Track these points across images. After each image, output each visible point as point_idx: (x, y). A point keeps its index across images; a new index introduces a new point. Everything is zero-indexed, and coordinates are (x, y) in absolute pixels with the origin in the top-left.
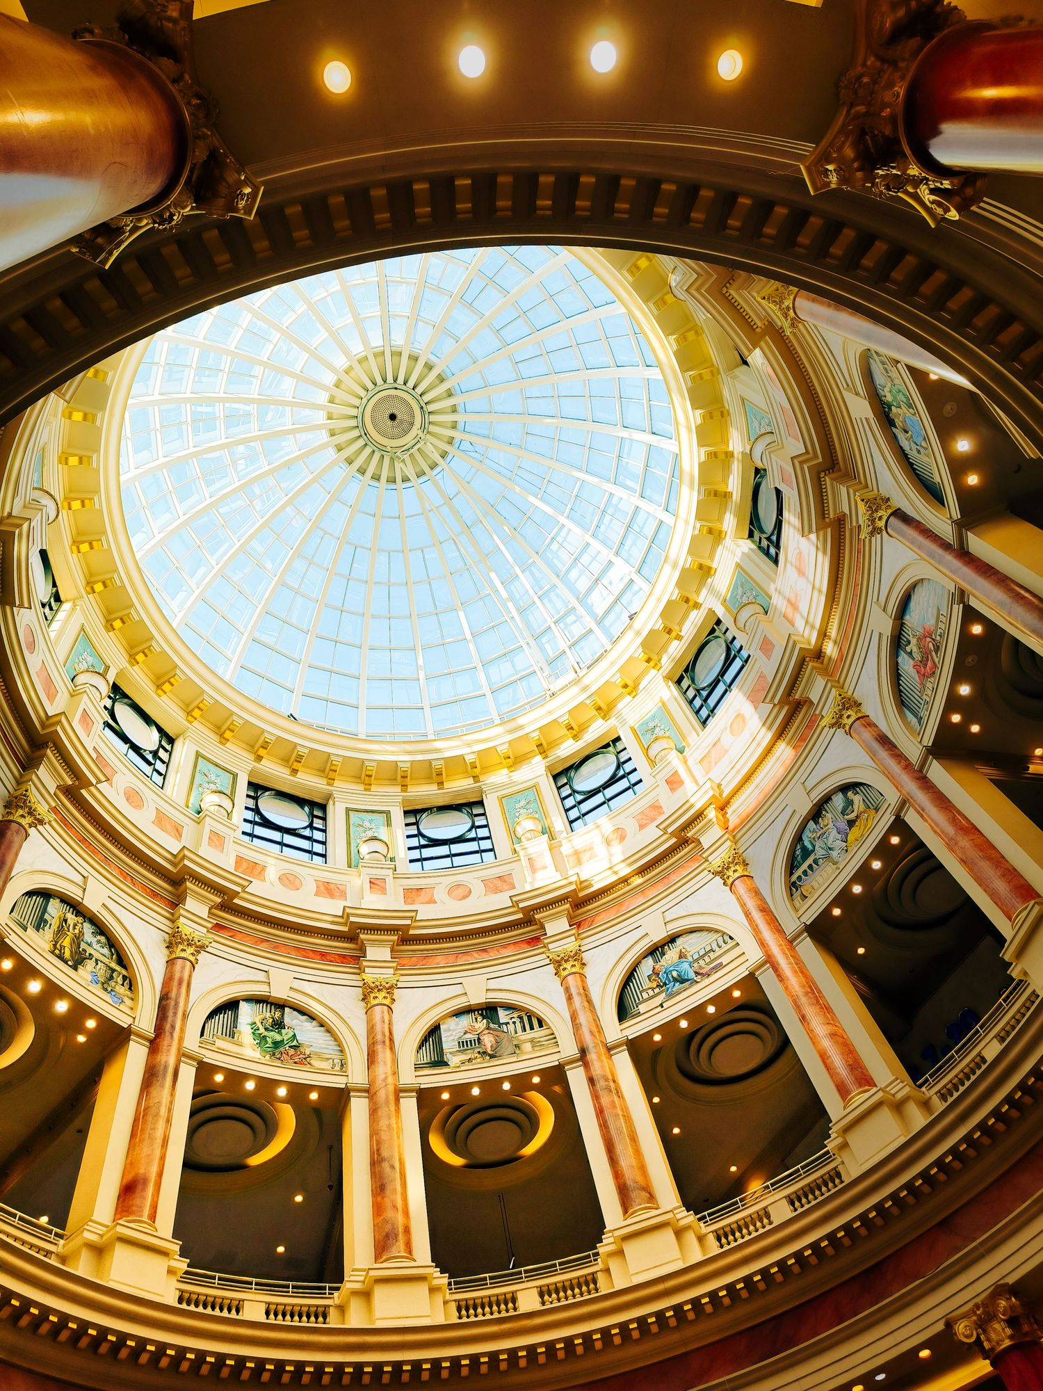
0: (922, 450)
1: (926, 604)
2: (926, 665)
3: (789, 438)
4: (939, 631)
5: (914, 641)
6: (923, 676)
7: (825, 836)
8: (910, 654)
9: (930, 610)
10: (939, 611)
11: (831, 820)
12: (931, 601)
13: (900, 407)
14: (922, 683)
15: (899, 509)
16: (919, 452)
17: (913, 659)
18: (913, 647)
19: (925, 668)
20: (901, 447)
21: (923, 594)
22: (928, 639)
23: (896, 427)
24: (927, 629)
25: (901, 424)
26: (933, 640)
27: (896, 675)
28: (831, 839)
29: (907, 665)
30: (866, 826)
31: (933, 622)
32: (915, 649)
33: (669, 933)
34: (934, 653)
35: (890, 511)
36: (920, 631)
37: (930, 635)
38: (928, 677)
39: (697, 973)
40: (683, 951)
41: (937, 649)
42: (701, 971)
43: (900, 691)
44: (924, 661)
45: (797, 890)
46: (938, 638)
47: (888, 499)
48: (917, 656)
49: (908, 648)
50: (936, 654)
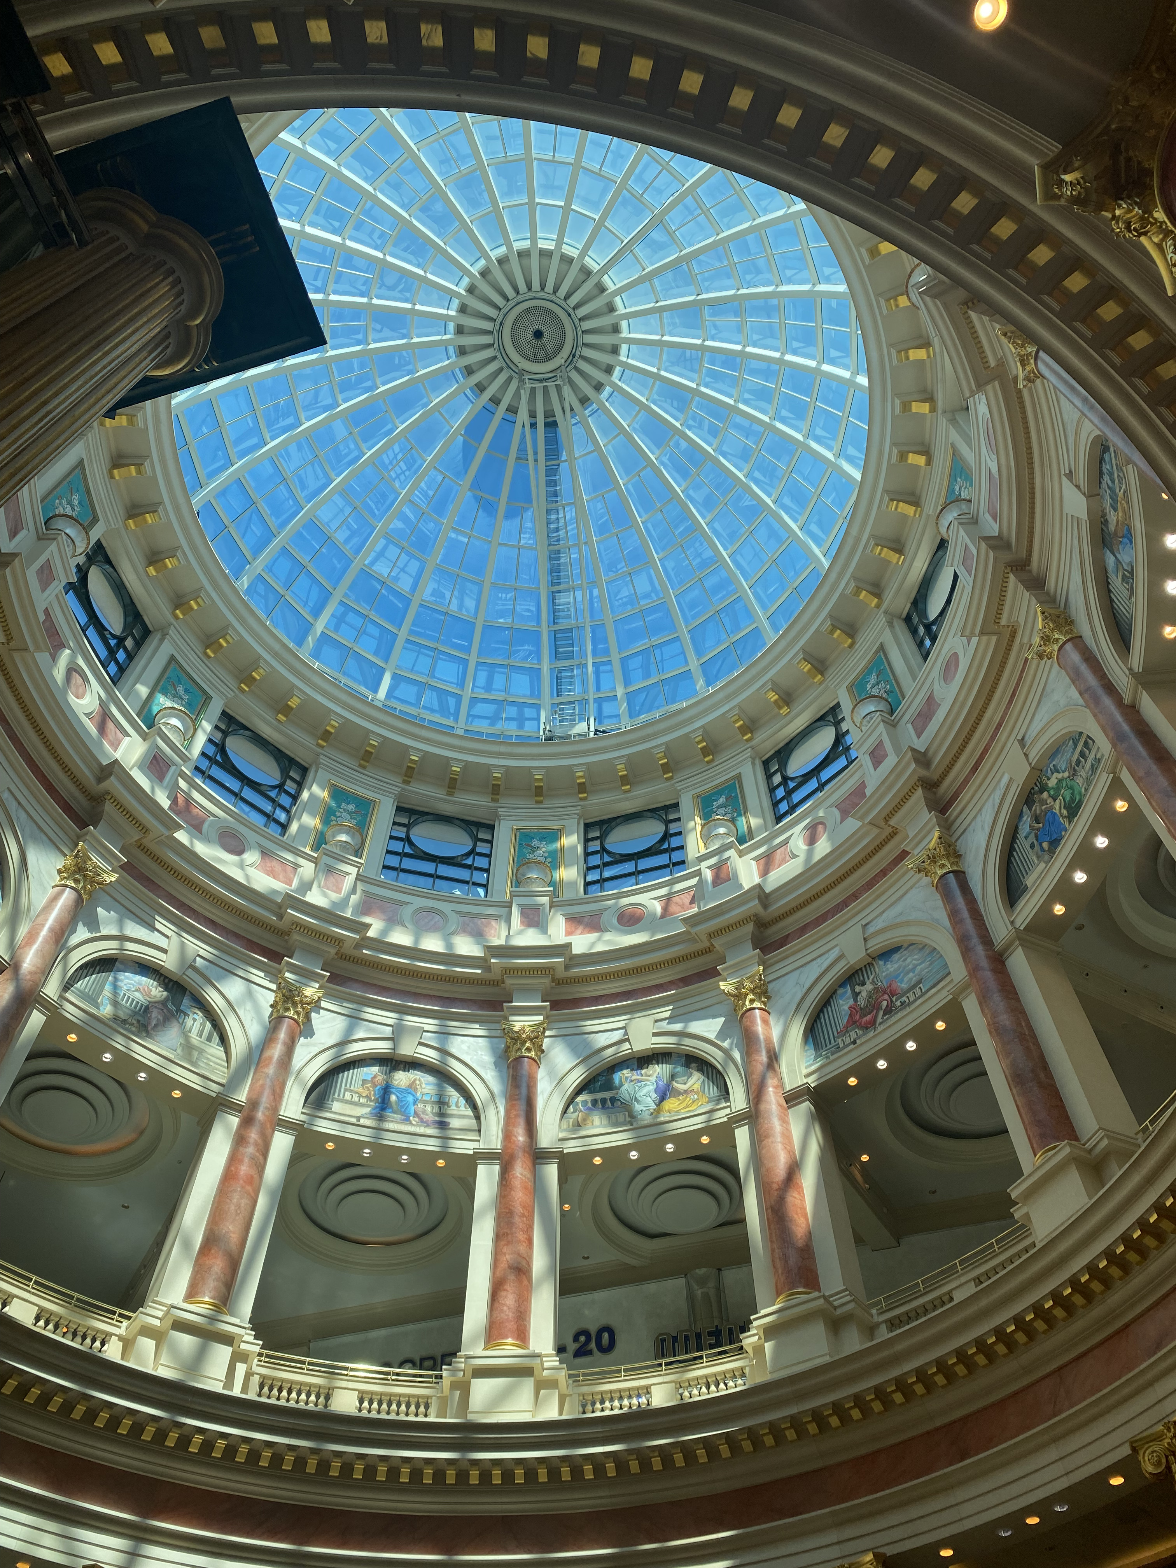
0: (1037, 848)
1: (910, 966)
2: (865, 1016)
3: (910, 726)
4: (904, 998)
5: (869, 987)
6: (852, 1022)
7: (639, 1084)
8: (856, 995)
9: (911, 975)
10: (920, 982)
11: (656, 1074)
12: (919, 968)
13: (1055, 800)
14: (846, 1027)
15: (964, 873)
16: (1032, 846)
17: (856, 1001)
18: (865, 991)
19: (861, 1017)
20: (1017, 828)
21: (916, 957)
22: (886, 997)
23: (1030, 809)
24: (894, 986)
25: (1038, 812)
26: (892, 1001)
27: (826, 1002)
28: (644, 1091)
29: (844, 1004)
30: (687, 1107)
31: (904, 986)
32: (864, 994)
33: (416, 1055)
34: (881, 1013)
35: (955, 868)
36: (883, 983)
37: (893, 994)
38: (858, 1027)
39: (416, 1114)
40: (418, 1082)
41: (889, 1011)
42: (422, 1116)
43: (818, 1016)
44: (864, 1012)
45: (574, 1112)
46: (898, 1003)
47: (960, 856)
48: (862, 1001)
49: (858, 989)
50: (884, 1015)
